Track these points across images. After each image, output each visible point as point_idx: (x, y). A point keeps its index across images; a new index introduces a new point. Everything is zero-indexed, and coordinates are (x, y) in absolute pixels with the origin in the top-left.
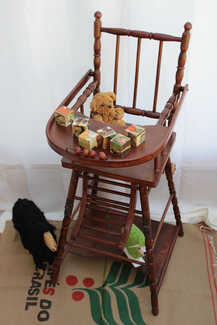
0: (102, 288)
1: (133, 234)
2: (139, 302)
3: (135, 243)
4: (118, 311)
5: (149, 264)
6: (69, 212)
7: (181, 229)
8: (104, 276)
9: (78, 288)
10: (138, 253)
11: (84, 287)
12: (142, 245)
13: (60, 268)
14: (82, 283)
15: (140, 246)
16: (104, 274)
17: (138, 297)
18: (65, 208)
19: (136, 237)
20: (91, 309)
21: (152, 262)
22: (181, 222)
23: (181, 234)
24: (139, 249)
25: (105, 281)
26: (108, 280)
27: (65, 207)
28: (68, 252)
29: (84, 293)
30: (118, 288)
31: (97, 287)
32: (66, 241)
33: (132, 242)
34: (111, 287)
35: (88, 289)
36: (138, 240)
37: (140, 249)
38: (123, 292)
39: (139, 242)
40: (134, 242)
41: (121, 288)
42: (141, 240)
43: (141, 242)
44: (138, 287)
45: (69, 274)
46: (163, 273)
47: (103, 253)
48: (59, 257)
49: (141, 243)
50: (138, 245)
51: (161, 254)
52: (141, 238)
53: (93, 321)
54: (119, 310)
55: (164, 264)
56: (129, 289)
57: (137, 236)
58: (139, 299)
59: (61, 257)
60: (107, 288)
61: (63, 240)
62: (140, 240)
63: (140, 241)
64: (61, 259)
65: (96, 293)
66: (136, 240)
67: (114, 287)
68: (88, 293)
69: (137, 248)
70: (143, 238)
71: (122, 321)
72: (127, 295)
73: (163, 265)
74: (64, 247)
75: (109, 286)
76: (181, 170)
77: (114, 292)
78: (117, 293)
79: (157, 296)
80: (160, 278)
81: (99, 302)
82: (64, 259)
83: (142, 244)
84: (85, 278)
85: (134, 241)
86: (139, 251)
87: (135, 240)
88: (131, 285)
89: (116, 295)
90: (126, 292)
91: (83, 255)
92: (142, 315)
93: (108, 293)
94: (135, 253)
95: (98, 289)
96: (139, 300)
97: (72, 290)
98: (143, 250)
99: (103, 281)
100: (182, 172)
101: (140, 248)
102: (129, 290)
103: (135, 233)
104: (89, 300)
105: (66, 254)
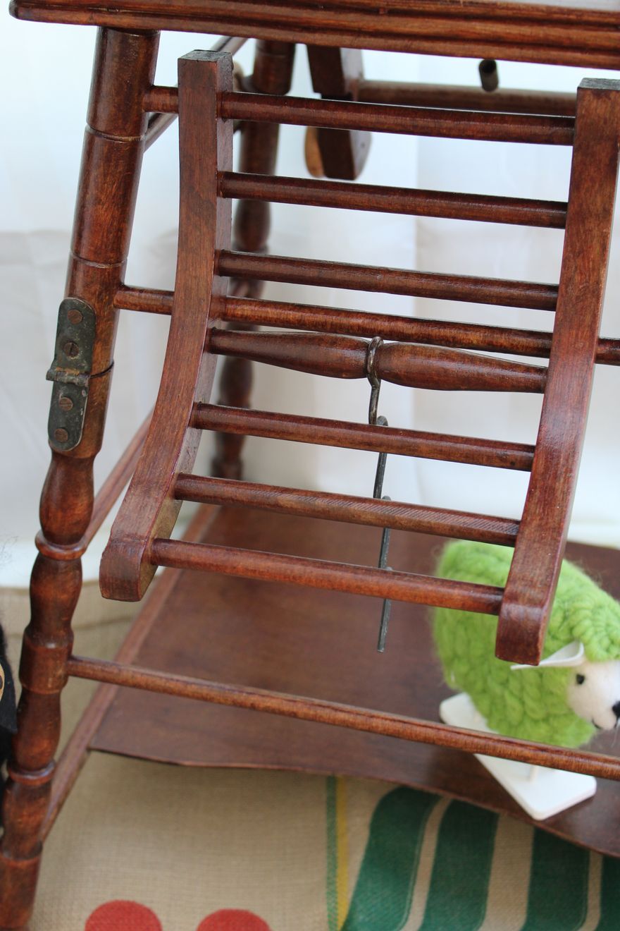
3: (551, 644)
6: (83, 413)
8: (332, 893)
10: (570, 713)
12: (602, 654)
13: (37, 850)
15: (590, 658)
16: (330, 882)
18: (51, 383)
24: (573, 680)
25: (340, 924)
26: (360, 917)
27: (49, 377)
28: (89, 750)
32: (70, 657)
36: (565, 618)
37: (586, 682)
39: (577, 632)
42: (593, 620)
43: (596, 633)
45: (107, 897)
47: (341, 716)
48: (30, 777)
49: (595, 639)
50: (576, 652)
52: (587, 604)
59: (45, 773)
61: (52, 646)
62: (585, 618)
63: (587, 623)
64: (46, 787)
66: (556, 621)
69: (563, 680)
70: (600, 607)
74: (58, 697)
82: (67, 793)
83: (600, 642)
84: (209, 911)
86: (577, 695)
91: (187, 763)
94: (546, 720)
98: (606, 685)
99: (332, 923)
101: (588, 671)
105: (81, 765)
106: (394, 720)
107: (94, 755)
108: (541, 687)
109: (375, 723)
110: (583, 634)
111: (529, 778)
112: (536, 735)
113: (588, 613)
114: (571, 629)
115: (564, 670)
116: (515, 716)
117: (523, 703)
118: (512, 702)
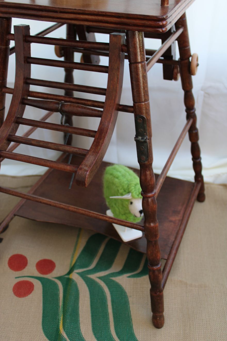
0: (67, 276)
1: (121, 178)
2: (130, 302)
3: (124, 193)
4: (90, 318)
5: (147, 225)
7: (202, 189)
8: (73, 257)
9: (26, 275)
10: (130, 213)
11: (37, 274)
12: (136, 196)
14: (35, 268)
15: (133, 197)
16: (73, 255)
17: (128, 294)
19: (126, 182)
20: (42, 312)
21: (154, 221)
22: (202, 177)
23: (201, 198)
24: (130, 203)
25: (73, 265)
26: (78, 264)
28: (15, 215)
29: (34, 284)
30: (94, 276)
31: (59, 275)
33: (118, 191)
34: (81, 275)
35: (44, 278)
36: (128, 186)
37: (133, 204)
38: (102, 284)
39: (130, 190)
40: (121, 191)
41: (100, 278)
42: (135, 187)
43: (135, 191)
44: (129, 277)
46: (174, 252)
49: (135, 192)
50: (129, 195)
51: (171, 221)
52: (134, 183)
53: (43, 334)
54: (92, 316)
55: (176, 238)
56: (114, 279)
57: (127, 180)
58: (130, 296)
60: (75, 276)
62: (133, 186)
63: (133, 188)
65: (55, 285)
66: (126, 187)
67: (88, 274)
68: (42, 283)
69: (127, 203)
70: (137, 184)
71: (96, 337)
72: (109, 289)
73: (174, 239)
75: (78, 273)
76: (202, 93)
77: (87, 284)
78: (91, 284)
79: (161, 291)
80: (167, 260)
81: (58, 300)
83: (136, 193)
85: (121, 189)
86: (131, 207)
87: (123, 187)
88: (117, 273)
89: (89, 288)
90: (107, 284)
92: (134, 327)
93: (76, 285)
94: (124, 214)
95: (59, 278)
96: (130, 300)
97: (16, 278)
98: (138, 205)
99: (71, 264)
100: (205, 96)
101: (133, 201)
102: (113, 281)
103: (124, 176)
104: (42, 296)
105: (12, 219)
106: (74, 208)
107: (16, 217)
108: (122, 205)
109: (70, 209)
110: (131, 190)
111: (124, 231)
112: (123, 218)
113: (134, 185)
114: (129, 189)
115: (128, 200)
116: (117, 212)
117: (119, 209)
118: (117, 209)
